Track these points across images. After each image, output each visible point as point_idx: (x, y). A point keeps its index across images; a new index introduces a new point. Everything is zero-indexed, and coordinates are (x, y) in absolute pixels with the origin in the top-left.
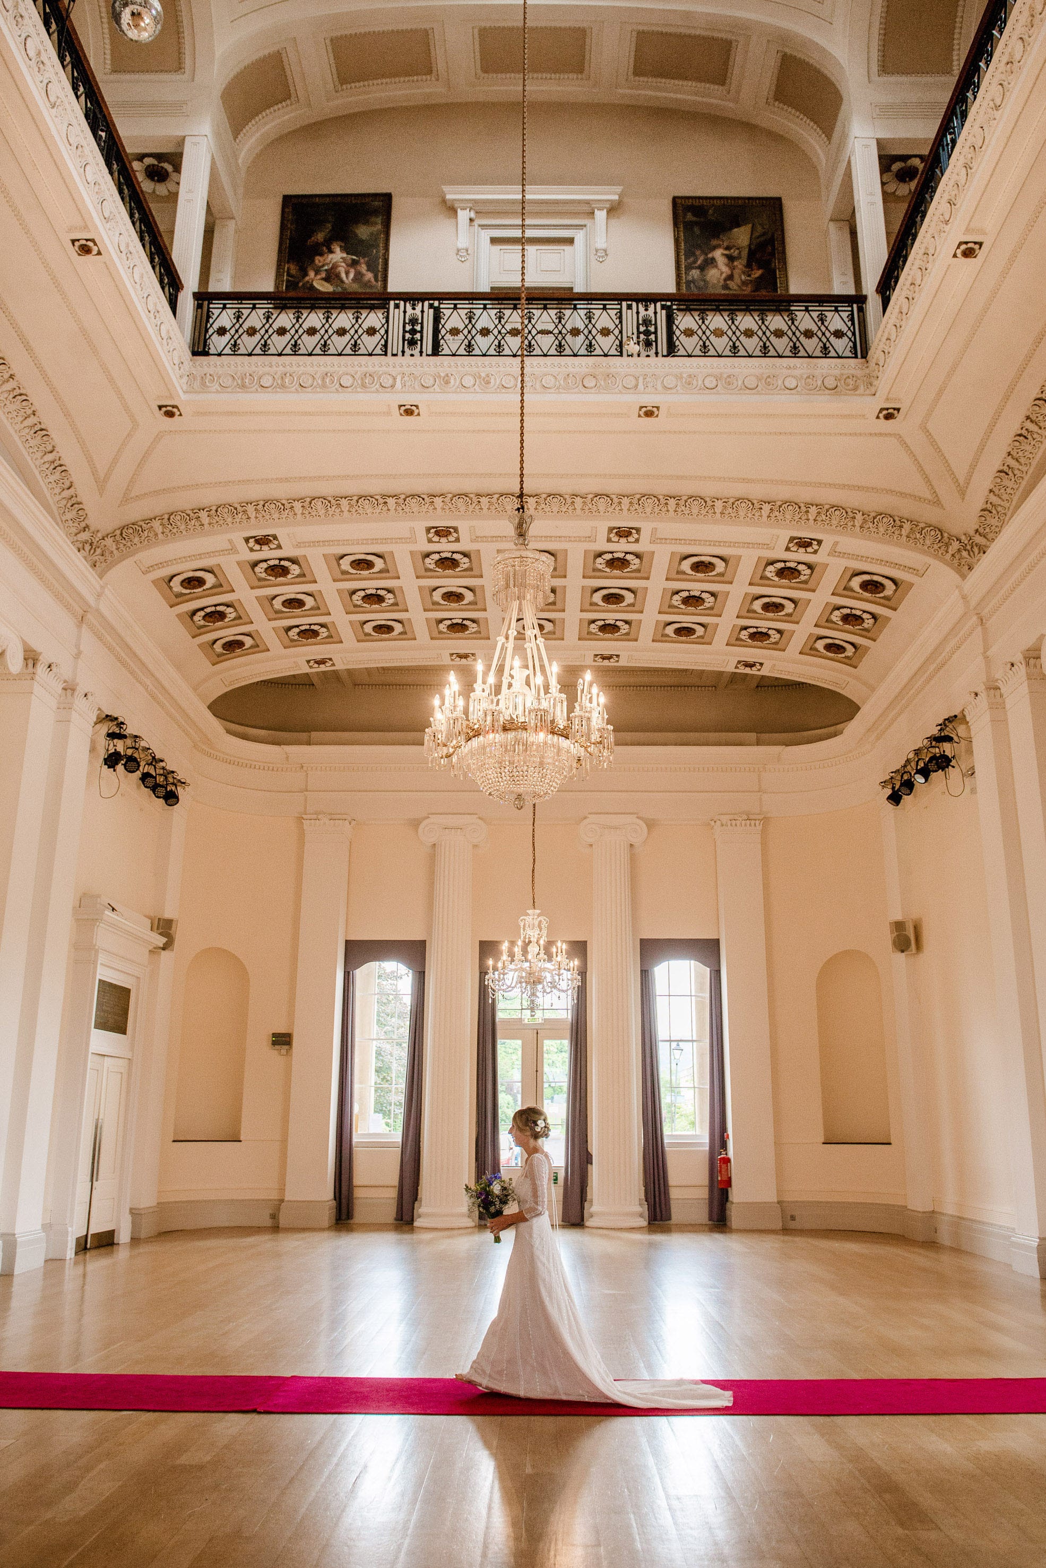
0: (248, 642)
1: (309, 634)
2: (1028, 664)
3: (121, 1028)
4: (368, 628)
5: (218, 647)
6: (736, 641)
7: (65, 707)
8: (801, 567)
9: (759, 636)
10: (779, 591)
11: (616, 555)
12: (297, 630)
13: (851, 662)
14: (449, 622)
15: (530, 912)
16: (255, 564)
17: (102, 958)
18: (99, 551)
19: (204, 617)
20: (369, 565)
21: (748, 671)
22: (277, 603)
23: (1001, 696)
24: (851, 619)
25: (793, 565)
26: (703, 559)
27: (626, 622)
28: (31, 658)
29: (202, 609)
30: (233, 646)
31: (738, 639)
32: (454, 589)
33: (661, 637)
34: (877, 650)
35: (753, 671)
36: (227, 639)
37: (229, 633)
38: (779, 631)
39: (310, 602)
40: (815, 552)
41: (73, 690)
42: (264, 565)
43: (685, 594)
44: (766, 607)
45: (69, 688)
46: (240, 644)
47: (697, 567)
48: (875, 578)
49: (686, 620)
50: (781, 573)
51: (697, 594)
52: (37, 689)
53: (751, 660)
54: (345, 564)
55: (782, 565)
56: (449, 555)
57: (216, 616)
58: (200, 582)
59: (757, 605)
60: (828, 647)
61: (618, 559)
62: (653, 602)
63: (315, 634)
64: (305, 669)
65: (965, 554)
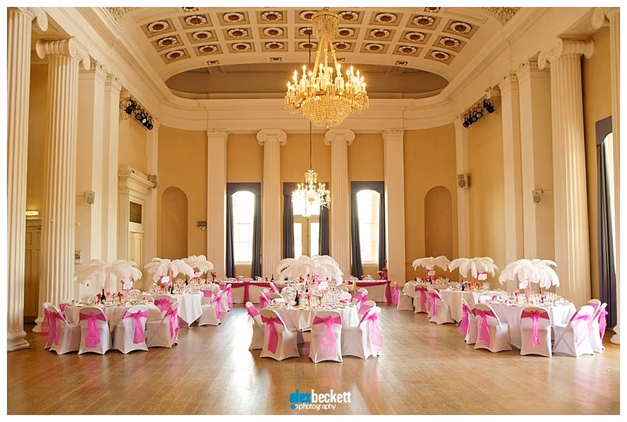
0: (182, 53)
1: (208, 50)
2: (531, 64)
3: (139, 222)
4: (235, 46)
5: (168, 56)
6: (396, 52)
7: (108, 84)
8: (430, 19)
9: (407, 50)
10: (418, 30)
11: (348, 13)
12: (203, 48)
13: (447, 62)
14: (270, 44)
15: (309, 171)
16: (185, 18)
17: (131, 193)
18: (117, 13)
19: (163, 43)
20: (237, 18)
21: (401, 65)
22: (195, 36)
23: (517, 78)
24: (449, 43)
25: (426, 18)
26: (386, 15)
27: (349, 43)
28: (93, 63)
29: (162, 39)
30: (175, 55)
31: (398, 51)
32: (274, 29)
33: (363, 50)
34: (459, 56)
35: (403, 66)
36: (173, 53)
37: (173, 50)
38: (416, 48)
39: (209, 35)
40: (438, 12)
41: (111, 77)
42: (190, 18)
43: (376, 31)
44: (412, 37)
45: (109, 76)
46: (178, 54)
47: (384, 18)
48: (463, 24)
49: (376, 42)
50: (420, 21)
51: (382, 31)
52: (96, 76)
53: (402, 61)
54: (226, 17)
55: (421, 18)
56: (273, 13)
57: (167, 42)
58: (162, 26)
59: (408, 36)
60: (437, 55)
61: (349, 15)
62: (362, 34)
63: (211, 49)
64: (206, 66)
65: (505, 13)
